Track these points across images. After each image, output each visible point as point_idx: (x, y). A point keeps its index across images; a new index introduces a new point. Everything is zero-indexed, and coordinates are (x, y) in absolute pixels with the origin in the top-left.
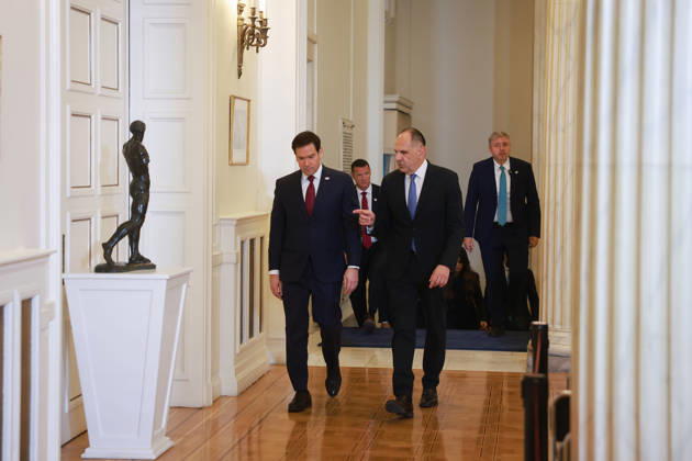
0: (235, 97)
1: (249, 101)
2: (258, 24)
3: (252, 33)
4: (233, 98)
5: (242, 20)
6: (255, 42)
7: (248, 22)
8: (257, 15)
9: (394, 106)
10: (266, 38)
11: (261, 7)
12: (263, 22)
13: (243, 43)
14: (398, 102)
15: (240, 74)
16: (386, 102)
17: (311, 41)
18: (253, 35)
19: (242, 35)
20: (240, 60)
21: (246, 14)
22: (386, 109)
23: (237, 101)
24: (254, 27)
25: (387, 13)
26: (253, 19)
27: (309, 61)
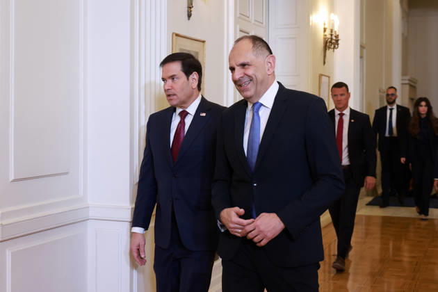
0: (322, 75)
1: (329, 77)
2: (334, 38)
3: (331, 42)
4: (321, 76)
5: (326, 35)
6: (332, 46)
7: (329, 36)
8: (333, 33)
9: (407, 82)
10: (338, 44)
11: (336, 29)
12: (337, 36)
13: (326, 47)
14: (409, 80)
15: (324, 63)
16: (402, 80)
17: (362, 47)
18: (331, 43)
19: (326, 43)
20: (325, 56)
21: (328, 33)
22: (403, 84)
23: (323, 77)
24: (332, 39)
25: (403, 34)
26: (332, 35)
27: (361, 57)
